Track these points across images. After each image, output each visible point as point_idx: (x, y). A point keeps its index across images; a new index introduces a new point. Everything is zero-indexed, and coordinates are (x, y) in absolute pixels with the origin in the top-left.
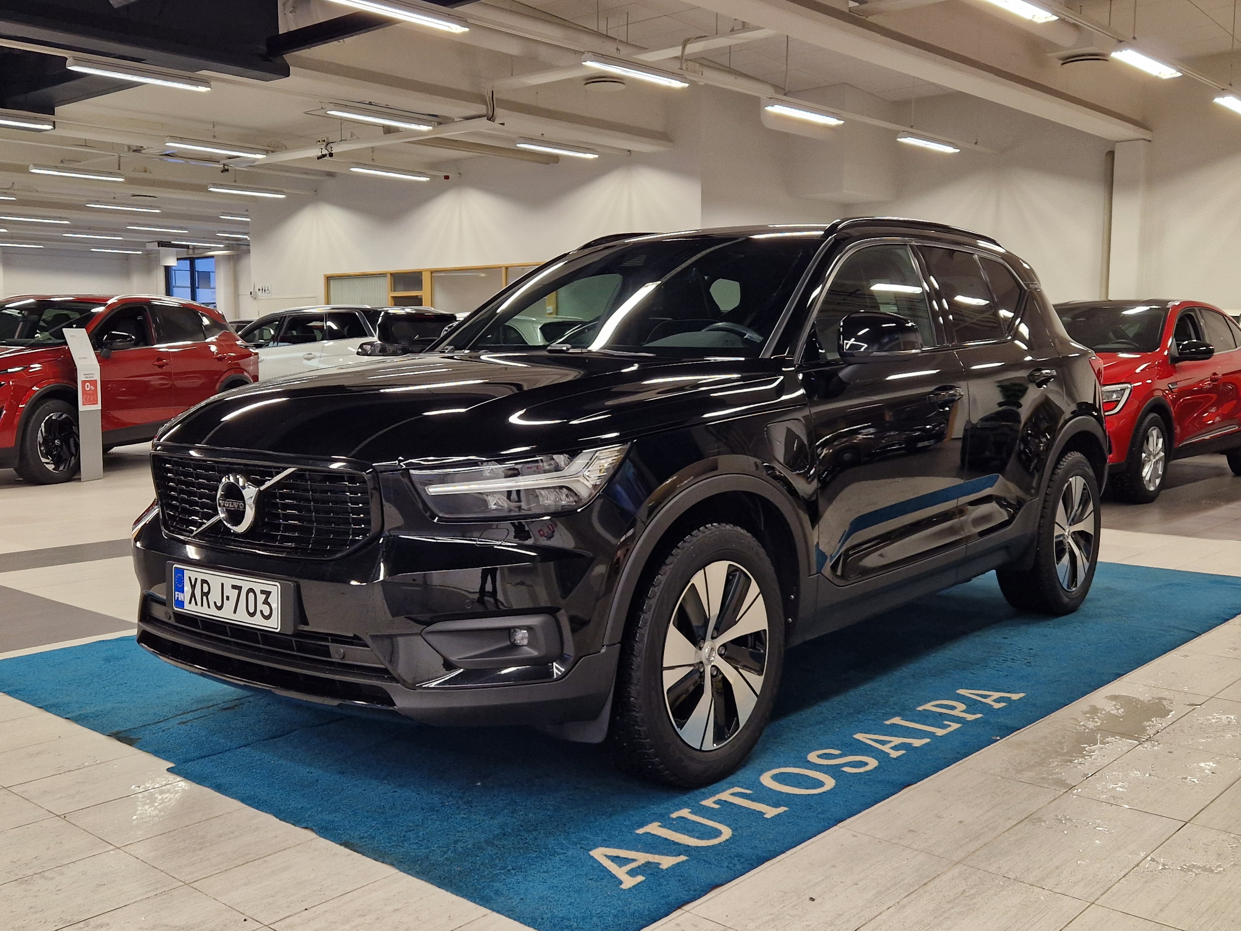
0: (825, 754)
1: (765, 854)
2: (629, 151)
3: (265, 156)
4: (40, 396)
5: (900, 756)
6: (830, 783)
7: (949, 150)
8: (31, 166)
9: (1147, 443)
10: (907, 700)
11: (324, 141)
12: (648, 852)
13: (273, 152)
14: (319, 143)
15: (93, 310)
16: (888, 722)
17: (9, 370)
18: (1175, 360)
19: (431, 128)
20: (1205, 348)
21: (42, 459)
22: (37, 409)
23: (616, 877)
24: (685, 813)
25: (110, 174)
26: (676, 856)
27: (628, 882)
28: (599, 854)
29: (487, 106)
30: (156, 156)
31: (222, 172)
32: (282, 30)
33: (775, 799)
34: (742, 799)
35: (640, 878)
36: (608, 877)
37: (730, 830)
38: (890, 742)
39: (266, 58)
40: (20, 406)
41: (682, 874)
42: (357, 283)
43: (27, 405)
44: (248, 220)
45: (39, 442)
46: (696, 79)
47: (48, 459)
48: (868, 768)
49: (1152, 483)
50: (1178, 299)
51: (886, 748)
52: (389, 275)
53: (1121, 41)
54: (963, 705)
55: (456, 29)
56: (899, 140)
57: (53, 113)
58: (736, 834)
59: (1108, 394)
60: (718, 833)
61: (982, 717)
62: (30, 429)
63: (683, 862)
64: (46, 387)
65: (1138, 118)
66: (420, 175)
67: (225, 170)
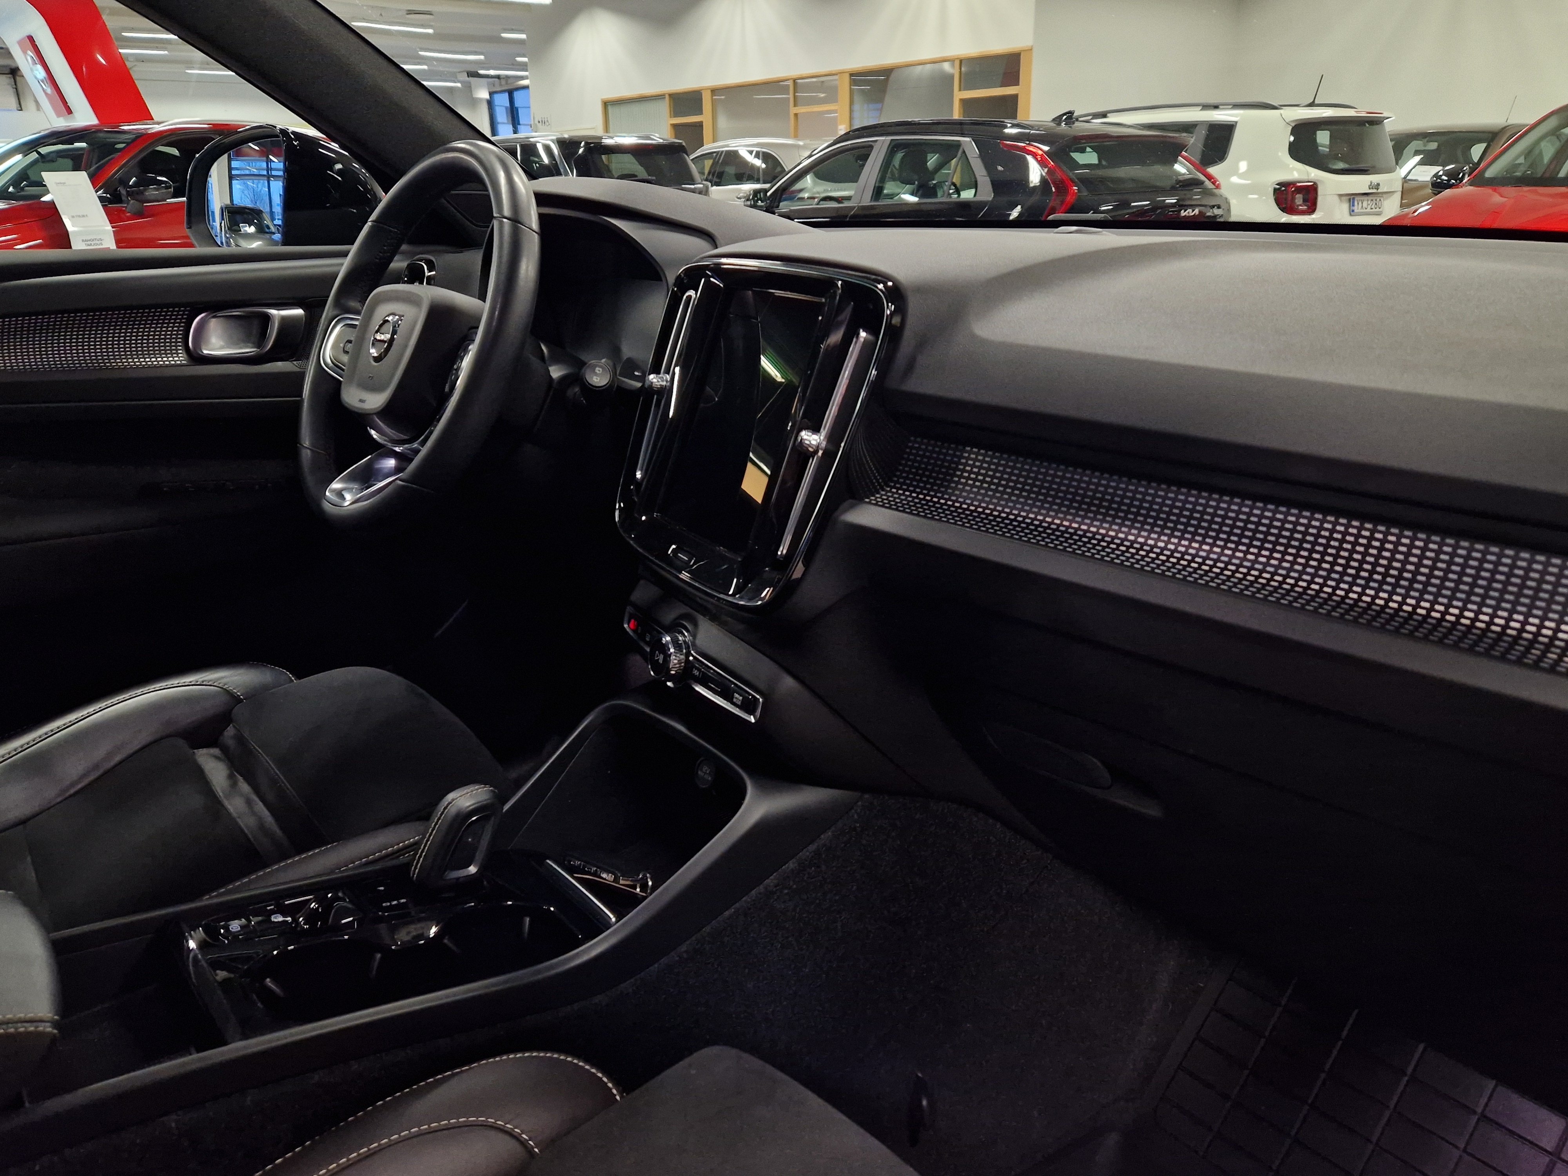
42: (636, 108)
44: (524, 36)
52: (667, 96)
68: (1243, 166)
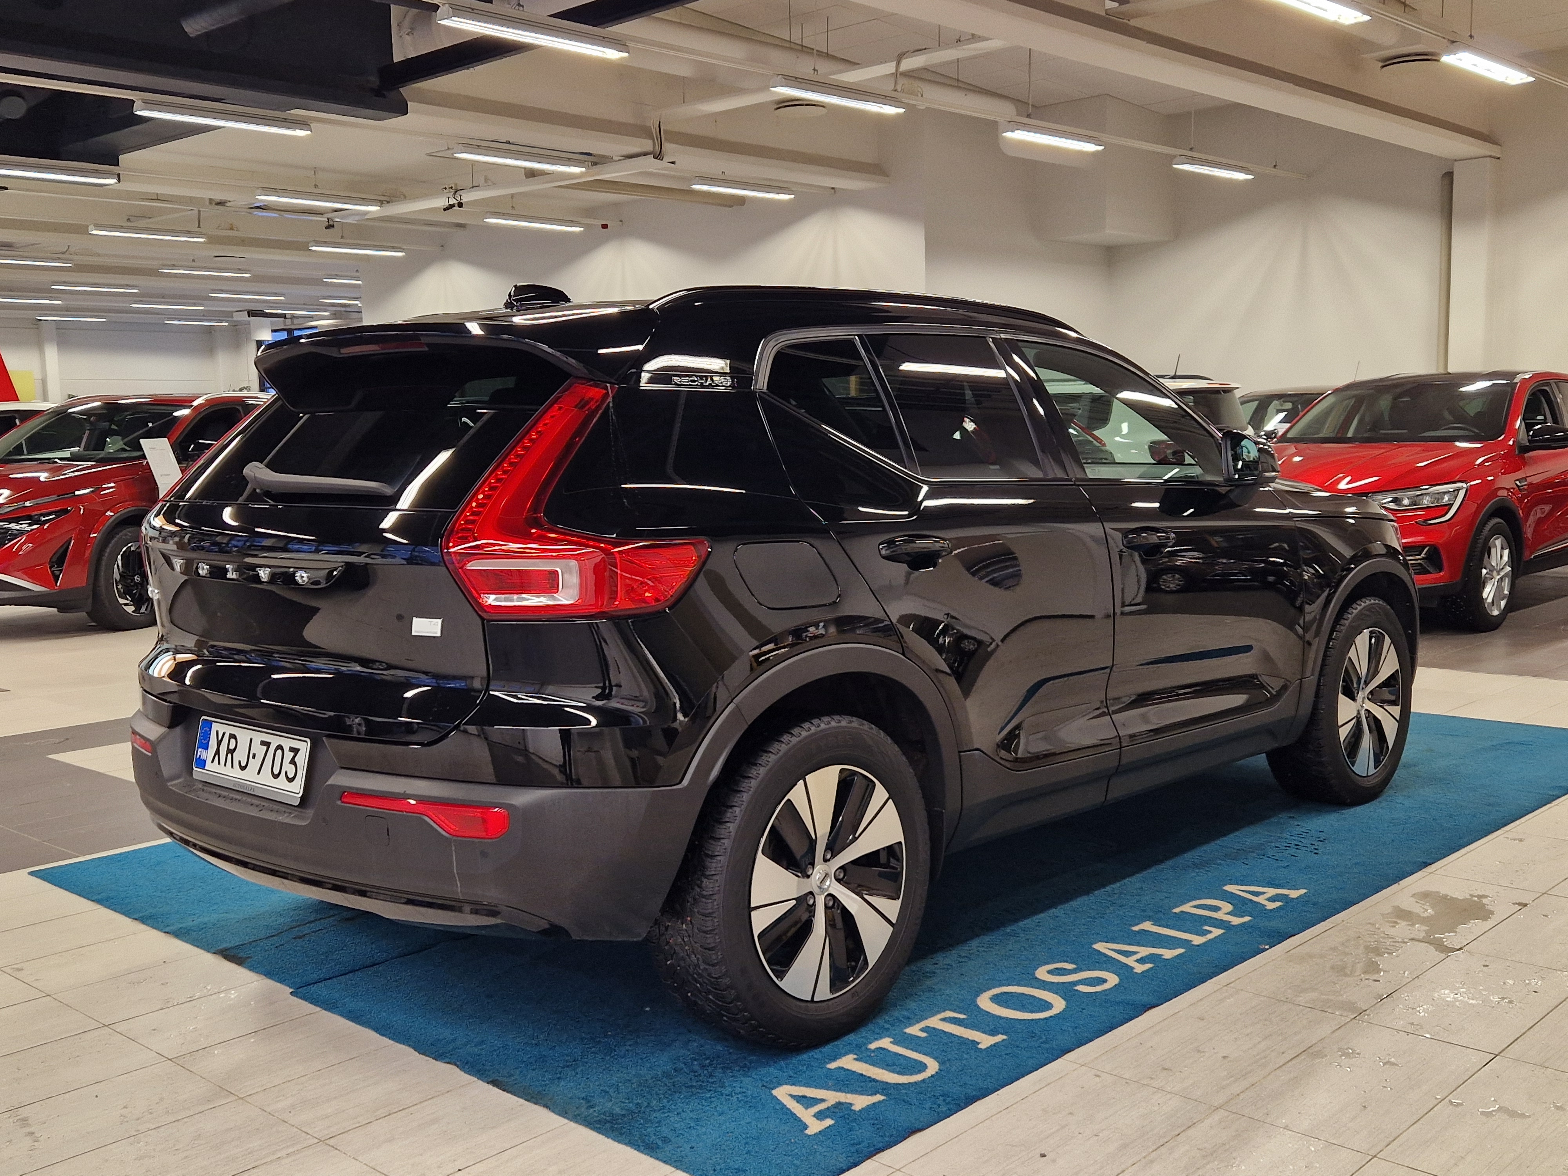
0: (1057, 969)
1: (974, 1093)
2: (833, 188)
3: (378, 208)
4: (115, 523)
5: (1147, 971)
6: (1059, 1004)
7: (1240, 176)
8: (91, 227)
9: (1489, 557)
10: (1162, 900)
11: (452, 188)
12: (840, 1090)
13: (388, 202)
14: (447, 191)
15: (176, 414)
16: (1136, 928)
17: (77, 493)
18: (1525, 449)
19: (584, 169)
20: (1562, 434)
21: (120, 600)
22: (113, 537)
23: (800, 1120)
24: (885, 1043)
25: (189, 233)
26: (871, 1095)
27: (815, 1127)
28: (783, 1093)
29: (654, 140)
30: (244, 210)
31: (326, 228)
32: (396, 59)
33: (992, 1025)
34: (953, 1025)
35: (829, 1122)
36: (792, 1120)
37: (937, 1064)
38: (1135, 953)
39: (378, 93)
40: (91, 536)
41: (878, 1116)
43: (101, 534)
44: (359, 282)
45: (116, 580)
46: (914, 102)
47: (127, 599)
48: (1106, 986)
49: (1495, 606)
50: (1530, 370)
51: (1130, 961)
53: (1453, 42)
54: (1230, 905)
55: (612, 54)
56: (1175, 166)
57: (117, 164)
58: (942, 1068)
59: (1437, 496)
60: (923, 1067)
61: (1250, 921)
62: (103, 563)
63: (879, 1102)
64: (122, 512)
65: (1485, 130)
66: (572, 224)
67: (330, 226)
68: (1125, 427)
